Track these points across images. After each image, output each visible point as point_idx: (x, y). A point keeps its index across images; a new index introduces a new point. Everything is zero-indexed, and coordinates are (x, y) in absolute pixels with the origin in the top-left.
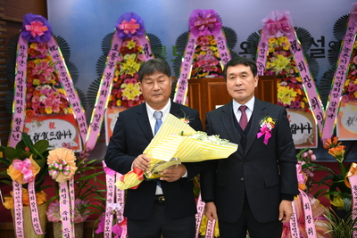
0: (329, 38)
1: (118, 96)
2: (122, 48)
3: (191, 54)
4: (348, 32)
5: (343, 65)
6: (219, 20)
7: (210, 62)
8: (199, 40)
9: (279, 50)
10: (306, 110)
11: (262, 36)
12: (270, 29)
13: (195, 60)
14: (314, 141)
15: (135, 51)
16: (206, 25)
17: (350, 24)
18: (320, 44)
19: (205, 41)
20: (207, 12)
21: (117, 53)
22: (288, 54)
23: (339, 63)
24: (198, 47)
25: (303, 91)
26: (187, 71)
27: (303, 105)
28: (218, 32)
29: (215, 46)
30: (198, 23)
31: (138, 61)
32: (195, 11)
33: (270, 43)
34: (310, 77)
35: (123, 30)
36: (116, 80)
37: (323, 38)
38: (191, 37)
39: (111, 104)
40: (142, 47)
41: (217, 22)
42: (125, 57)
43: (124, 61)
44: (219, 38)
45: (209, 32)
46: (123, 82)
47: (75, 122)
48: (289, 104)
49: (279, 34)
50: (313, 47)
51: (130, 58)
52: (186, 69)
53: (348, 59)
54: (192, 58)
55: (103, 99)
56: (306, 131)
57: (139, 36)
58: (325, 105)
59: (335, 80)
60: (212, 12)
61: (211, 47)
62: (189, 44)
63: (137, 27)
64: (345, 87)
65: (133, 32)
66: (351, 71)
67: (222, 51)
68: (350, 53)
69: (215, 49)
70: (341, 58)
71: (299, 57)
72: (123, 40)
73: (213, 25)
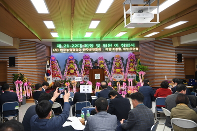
0: (111, 61)
1: (69, 72)
3: (84, 64)
5: (113, 66)
7: (88, 65)
8: (85, 61)
9: (101, 63)
10: (107, 75)
11: (98, 60)
12: (100, 59)
15: (72, 63)
17: (114, 59)
19: (87, 61)
20: (87, 55)
21: (68, 63)
22: (103, 64)
25: (106, 71)
26: (83, 67)
30: (85, 57)
31: (73, 65)
32: (84, 55)
33: (99, 62)
34: (108, 69)
36: (68, 69)
37: (109, 61)
39: (67, 74)
40: (74, 62)
44: (90, 61)
46: (70, 69)
47: (60, 78)
50: (108, 63)
51: (71, 64)
55: (66, 73)
58: (110, 74)
59: (112, 69)
62: (83, 61)
65: (72, 59)
66: (115, 68)
67: (90, 63)
68: (115, 64)
71: (105, 65)
72: (70, 60)
73: (88, 58)
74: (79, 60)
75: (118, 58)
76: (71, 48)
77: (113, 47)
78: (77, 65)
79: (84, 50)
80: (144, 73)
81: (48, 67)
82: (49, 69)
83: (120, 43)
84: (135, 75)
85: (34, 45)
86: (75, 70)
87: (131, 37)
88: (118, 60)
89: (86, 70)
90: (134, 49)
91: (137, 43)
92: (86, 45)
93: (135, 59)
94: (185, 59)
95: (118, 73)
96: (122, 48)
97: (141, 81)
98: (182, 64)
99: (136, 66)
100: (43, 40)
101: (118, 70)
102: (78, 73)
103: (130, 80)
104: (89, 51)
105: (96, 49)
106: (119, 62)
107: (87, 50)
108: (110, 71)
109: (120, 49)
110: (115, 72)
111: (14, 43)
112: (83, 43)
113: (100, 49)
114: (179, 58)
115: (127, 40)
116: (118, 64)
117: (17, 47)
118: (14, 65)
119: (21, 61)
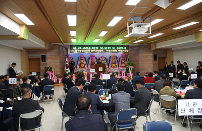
0: (109, 59)
5: (111, 63)
9: (103, 60)
12: (101, 57)
15: (83, 60)
17: (111, 57)
26: (90, 63)
36: (80, 64)
38: (90, 58)
39: (79, 67)
58: (108, 68)
67: (95, 60)
71: (105, 61)
72: (81, 58)
73: (94, 56)
74: (87, 58)
75: (114, 57)
76: (82, 49)
77: (112, 49)
78: (86, 61)
79: (92, 51)
80: (132, 67)
81: (67, 62)
82: (68, 64)
83: (116, 46)
84: (125, 69)
85: (58, 47)
86: (84, 65)
87: (125, 43)
89: (92, 65)
90: (126, 51)
91: (128, 47)
92: (93, 48)
93: (125, 58)
94: (159, 58)
95: (114, 67)
96: (117, 50)
97: (130, 72)
98: (157, 62)
99: (126, 62)
100: (65, 44)
101: (114, 65)
102: (86, 67)
103: (123, 72)
104: (95, 52)
105: (100, 51)
107: (94, 51)
108: (108, 66)
109: (116, 51)
110: (111, 66)
111: (45, 46)
112: (91, 46)
113: (102, 51)
114: (155, 57)
115: (121, 44)
116: (114, 61)
117: (47, 48)
118: (45, 61)
119: (49, 58)
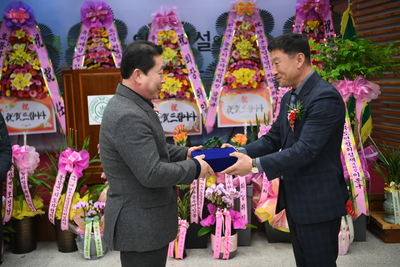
0: (214, 34)
1: (7, 86)
2: (10, 38)
3: (83, 45)
4: (228, 28)
5: (224, 58)
6: (110, 12)
7: (101, 53)
8: (90, 31)
9: (167, 43)
10: (192, 99)
11: (152, 29)
12: (159, 23)
13: (87, 51)
14: (198, 128)
15: (24, 40)
16: (97, 17)
17: (229, 21)
18: (206, 38)
19: (96, 33)
20: (99, 4)
21: (6, 43)
22: (176, 46)
23: (221, 57)
24: (90, 38)
25: (188, 82)
26: (80, 62)
27: (188, 95)
28: (110, 24)
29: (107, 38)
30: (89, 15)
31: (28, 51)
32: (87, 2)
33: (159, 36)
34: (196, 69)
35: (11, 20)
36: (5, 70)
37: (208, 32)
38: (84, 28)
39: (1, 94)
40: (32, 37)
41: (108, 14)
42: (15, 47)
43: (13, 51)
44: (111, 30)
45: (100, 24)
46: (12, 73)
48: (175, 94)
49: (167, 28)
50: (200, 41)
51: (19, 48)
52: (78, 60)
53: (228, 53)
54: (84, 49)
56: (191, 119)
57: (29, 26)
58: (208, 95)
59: (217, 72)
60: (103, 4)
61: (103, 39)
62: (82, 35)
63: (27, 16)
64: (226, 79)
65: (23, 21)
66: (230, 64)
67: (113, 42)
68: (230, 47)
69: (106, 41)
70: (222, 52)
71: (185, 50)
73: (105, 17)
75: (248, 17)
86: (37, 76)
88: (246, 27)
93: (329, 17)
95: (243, 89)
101: (244, 75)
106: (249, 37)
108: (208, 84)
110: (228, 84)
116: (244, 47)
